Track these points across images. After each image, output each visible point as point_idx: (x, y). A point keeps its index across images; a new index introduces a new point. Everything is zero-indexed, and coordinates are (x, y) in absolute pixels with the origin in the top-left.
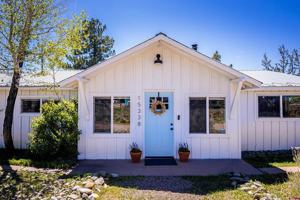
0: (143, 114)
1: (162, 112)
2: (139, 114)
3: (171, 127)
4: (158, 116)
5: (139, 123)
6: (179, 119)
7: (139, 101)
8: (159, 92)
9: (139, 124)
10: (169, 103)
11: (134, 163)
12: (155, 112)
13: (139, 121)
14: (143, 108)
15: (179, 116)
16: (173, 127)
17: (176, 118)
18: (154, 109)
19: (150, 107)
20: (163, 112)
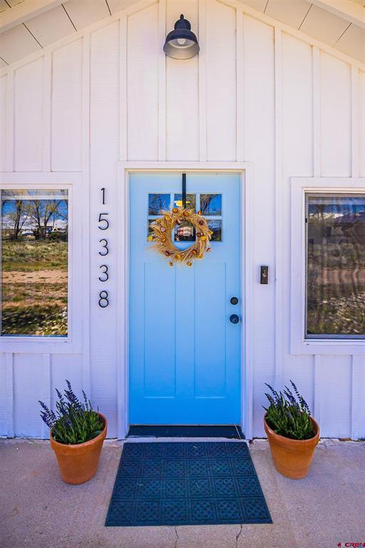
0: (118, 261)
1: (196, 252)
2: (104, 260)
3: (234, 310)
4: (181, 265)
5: (104, 295)
6: (264, 280)
7: (103, 209)
8: (184, 176)
9: (104, 300)
10: (227, 218)
11: (70, 484)
12: (168, 253)
13: (103, 286)
14: (118, 235)
15: (264, 270)
16: (240, 309)
17: (251, 275)
18: (165, 241)
19: (151, 230)
20: (202, 251)
